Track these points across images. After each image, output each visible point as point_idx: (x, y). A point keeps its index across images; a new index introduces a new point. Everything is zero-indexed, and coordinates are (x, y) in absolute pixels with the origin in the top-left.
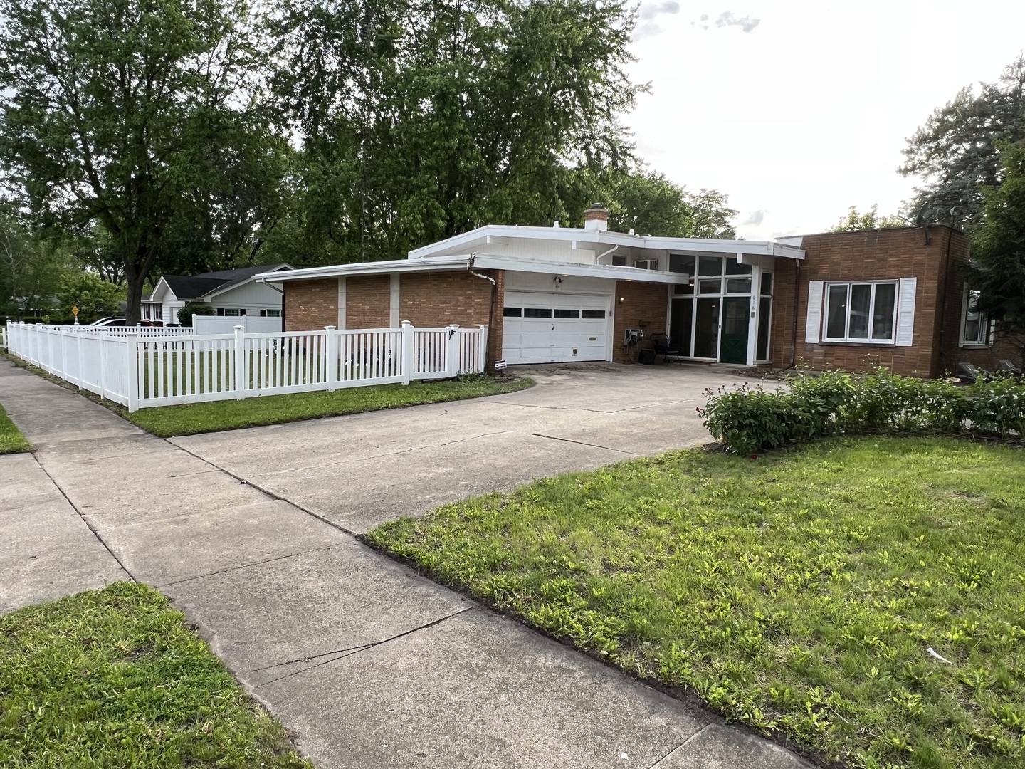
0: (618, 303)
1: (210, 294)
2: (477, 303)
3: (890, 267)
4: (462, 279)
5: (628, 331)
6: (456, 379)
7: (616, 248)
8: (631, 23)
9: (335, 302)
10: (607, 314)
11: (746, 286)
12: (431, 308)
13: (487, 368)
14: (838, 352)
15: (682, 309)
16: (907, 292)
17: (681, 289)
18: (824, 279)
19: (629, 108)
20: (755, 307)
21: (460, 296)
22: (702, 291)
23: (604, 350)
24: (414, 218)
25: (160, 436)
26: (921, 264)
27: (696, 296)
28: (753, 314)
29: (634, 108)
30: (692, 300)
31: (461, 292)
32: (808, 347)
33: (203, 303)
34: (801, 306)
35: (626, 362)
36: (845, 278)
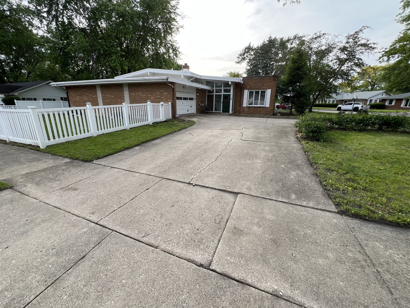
0: (197, 95)
1: (17, 92)
2: (165, 95)
3: (265, 86)
4: (158, 86)
5: (199, 104)
6: (166, 121)
7: (194, 78)
8: (178, 2)
9: (96, 94)
10: (194, 99)
11: (229, 91)
12: (145, 96)
13: (172, 117)
14: (251, 109)
15: (210, 98)
16: (268, 93)
17: (209, 91)
18: (248, 89)
19: (178, 33)
20: (231, 97)
21: (158, 92)
22: (217, 92)
23: (193, 110)
24: (116, 65)
25: (87, 161)
26: (272, 86)
27: (215, 94)
28: (231, 99)
29: (179, 33)
30: (214, 95)
31: (158, 91)
32: (244, 108)
33: (14, 95)
34: (242, 97)
35: (199, 113)
36: (254, 89)
